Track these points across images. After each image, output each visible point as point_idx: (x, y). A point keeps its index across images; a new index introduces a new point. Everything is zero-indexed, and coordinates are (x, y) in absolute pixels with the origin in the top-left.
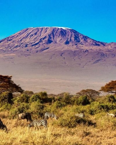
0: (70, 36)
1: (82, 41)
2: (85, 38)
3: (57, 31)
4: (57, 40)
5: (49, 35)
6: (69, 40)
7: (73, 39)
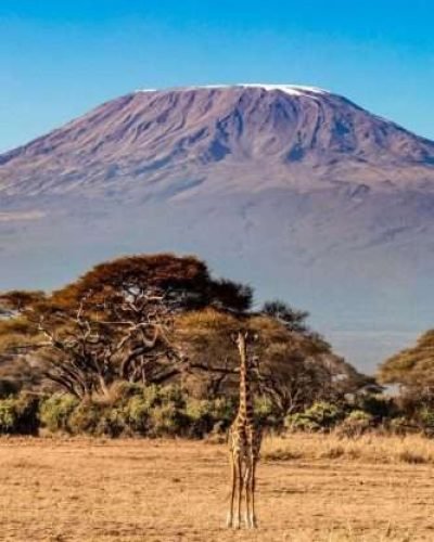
0: (313, 126)
1: (365, 144)
2: (380, 132)
3: (258, 103)
4: (255, 142)
5: (219, 125)
6: (306, 142)
7: (325, 136)
